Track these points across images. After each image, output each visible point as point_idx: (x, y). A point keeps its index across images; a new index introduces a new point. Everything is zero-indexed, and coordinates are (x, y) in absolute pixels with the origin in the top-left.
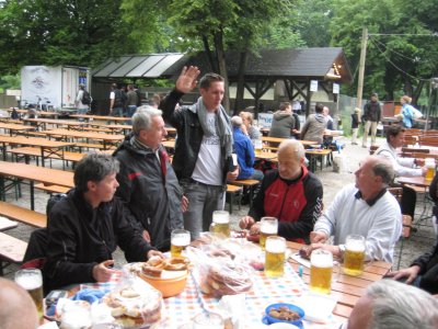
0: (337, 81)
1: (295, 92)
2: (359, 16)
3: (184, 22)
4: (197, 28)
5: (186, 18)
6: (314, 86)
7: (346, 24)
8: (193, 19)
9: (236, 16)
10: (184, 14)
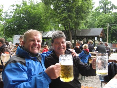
0: (101, 37)
2: (103, 21)
3: (61, 21)
4: (65, 22)
5: (61, 19)
6: (96, 38)
7: (100, 23)
8: (63, 20)
9: (75, 19)
10: (61, 18)
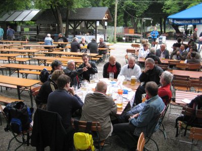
0: (106, 21)
1: (89, 25)
